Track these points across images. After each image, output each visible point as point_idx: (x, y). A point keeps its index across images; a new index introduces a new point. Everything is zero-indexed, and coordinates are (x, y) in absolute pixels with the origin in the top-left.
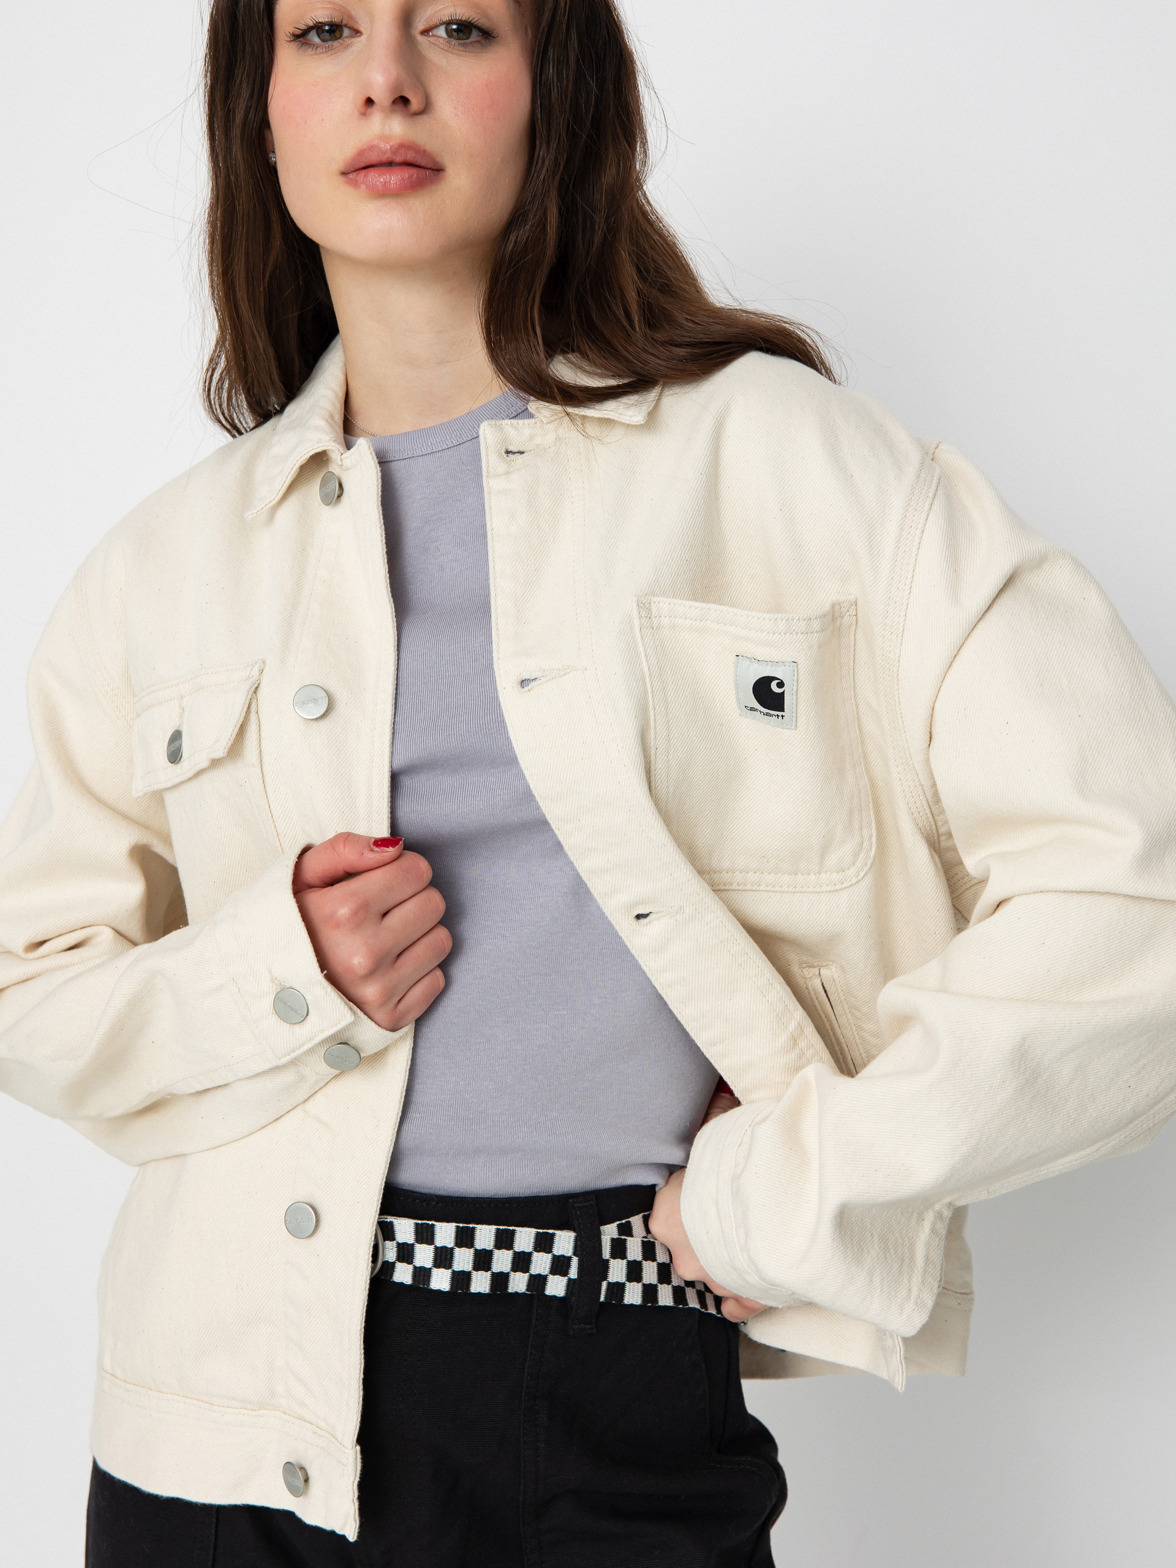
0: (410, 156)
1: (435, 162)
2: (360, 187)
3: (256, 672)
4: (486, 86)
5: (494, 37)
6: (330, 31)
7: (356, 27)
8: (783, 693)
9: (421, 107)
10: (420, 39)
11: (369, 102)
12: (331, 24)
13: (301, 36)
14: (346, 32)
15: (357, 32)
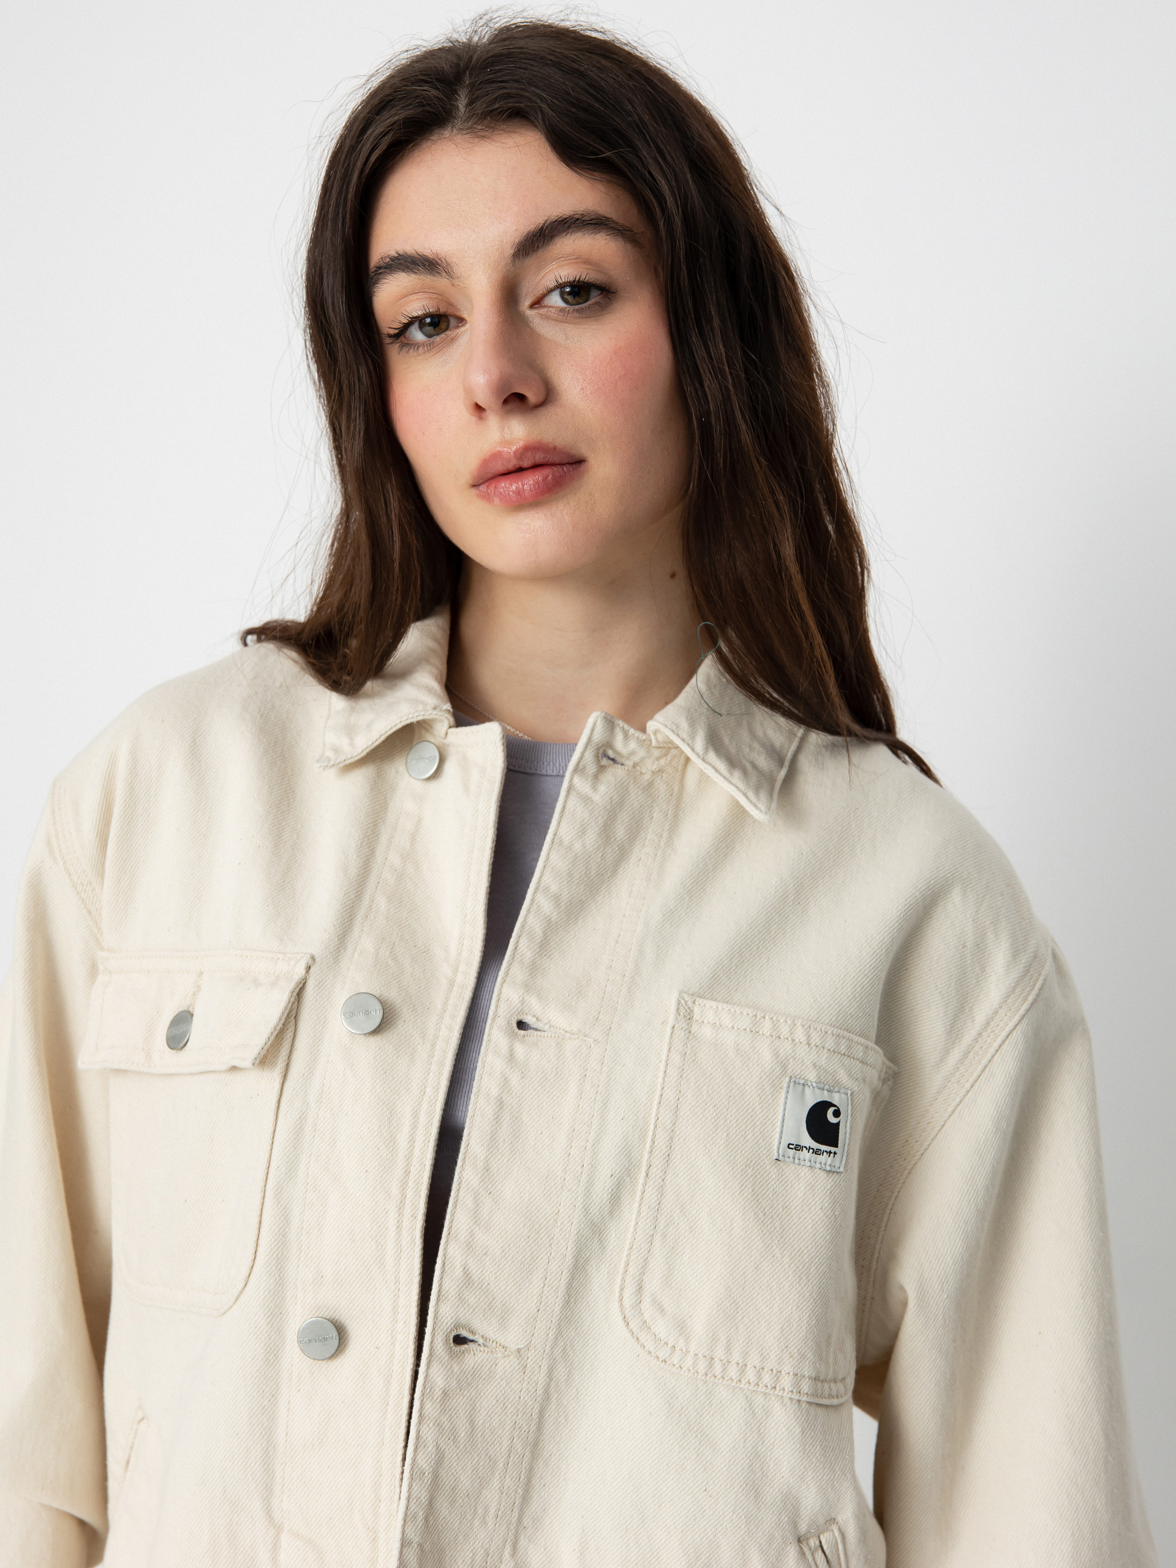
0: (539, 457)
1: (569, 455)
2: (493, 501)
4: (615, 353)
5: (614, 293)
6: (435, 324)
7: (458, 314)
8: (838, 1124)
9: (541, 398)
10: (530, 313)
11: (479, 408)
12: (434, 315)
14: (453, 322)
15: (461, 320)
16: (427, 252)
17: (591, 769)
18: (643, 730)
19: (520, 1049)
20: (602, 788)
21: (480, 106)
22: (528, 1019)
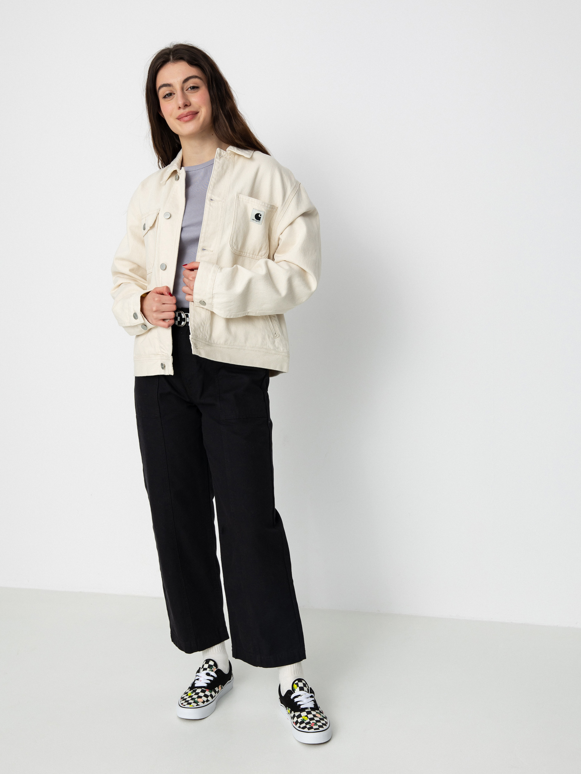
0: (190, 113)
1: (196, 112)
2: (181, 121)
3: (158, 211)
5: (199, 88)
6: (170, 95)
8: (261, 217)
9: (189, 105)
10: (186, 91)
11: (180, 107)
12: (170, 93)
13: (165, 97)
14: (173, 94)
15: (175, 94)
16: (169, 83)
17: (219, 157)
18: (226, 151)
19: (211, 204)
20: (221, 161)
21: (175, 58)
22: (212, 199)
